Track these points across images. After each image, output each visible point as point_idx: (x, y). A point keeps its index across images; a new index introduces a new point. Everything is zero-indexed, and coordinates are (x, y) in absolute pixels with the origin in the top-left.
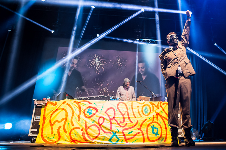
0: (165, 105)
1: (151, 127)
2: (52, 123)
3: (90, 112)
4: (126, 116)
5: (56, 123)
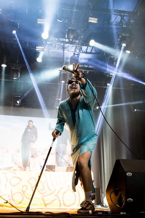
4: (45, 185)
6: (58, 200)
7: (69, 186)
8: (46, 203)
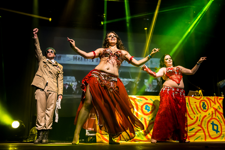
1: (211, 124)
3: (148, 108)
6: (202, 131)
8: (189, 136)
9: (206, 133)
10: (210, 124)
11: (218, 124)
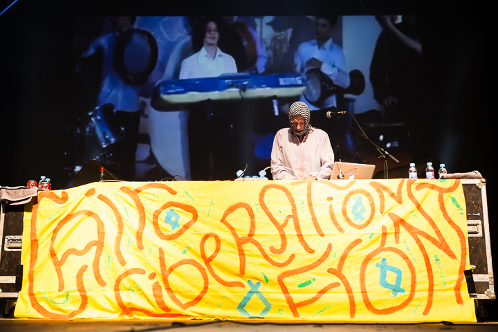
0: (425, 190)
1: (377, 265)
2: (59, 257)
3: (173, 219)
4: (290, 230)
5: (71, 257)
6: (342, 287)
7: (385, 234)
8: (295, 302)
9: (354, 294)
10: (371, 266)
11: (402, 266)
